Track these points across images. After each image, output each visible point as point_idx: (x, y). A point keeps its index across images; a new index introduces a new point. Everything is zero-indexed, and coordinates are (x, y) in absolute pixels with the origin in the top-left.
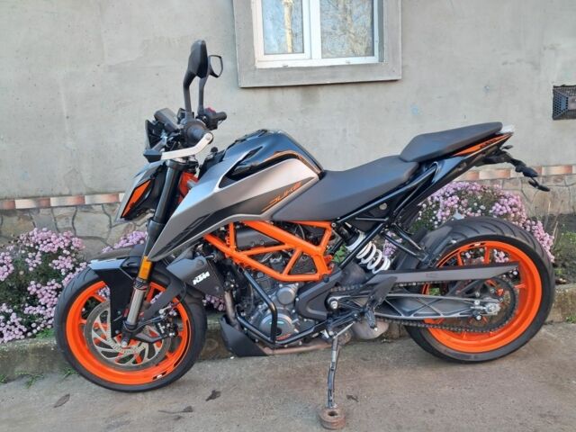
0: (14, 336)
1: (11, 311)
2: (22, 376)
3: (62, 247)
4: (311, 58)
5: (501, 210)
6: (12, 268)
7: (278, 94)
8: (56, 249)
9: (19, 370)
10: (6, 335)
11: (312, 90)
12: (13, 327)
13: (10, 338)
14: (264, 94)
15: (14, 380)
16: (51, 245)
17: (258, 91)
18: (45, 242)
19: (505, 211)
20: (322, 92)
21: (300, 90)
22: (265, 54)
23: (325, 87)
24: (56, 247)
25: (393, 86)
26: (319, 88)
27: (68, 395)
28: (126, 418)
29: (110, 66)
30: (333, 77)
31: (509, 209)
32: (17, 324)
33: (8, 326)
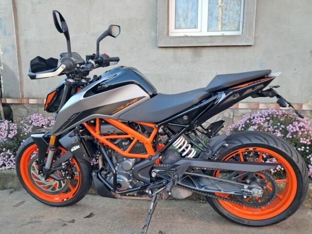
0: (11, 167)
1: (11, 154)
2: (11, 188)
3: (44, 124)
4: (201, 32)
5: (292, 129)
6: (16, 132)
7: (179, 51)
8: (41, 125)
9: (10, 184)
10: (7, 165)
11: (198, 50)
12: (11, 162)
13: (9, 167)
14: (171, 51)
15: (7, 189)
16: (38, 122)
17: (168, 49)
18: (36, 121)
19: (295, 130)
20: (205, 51)
21: (192, 49)
22: (175, 28)
23: (207, 48)
24: (41, 124)
25: (249, 49)
26: (203, 49)
27: (24, 202)
28: (40, 220)
29: (93, 34)
30: (211, 42)
31: (298, 129)
32: (13, 161)
33: (9, 161)
